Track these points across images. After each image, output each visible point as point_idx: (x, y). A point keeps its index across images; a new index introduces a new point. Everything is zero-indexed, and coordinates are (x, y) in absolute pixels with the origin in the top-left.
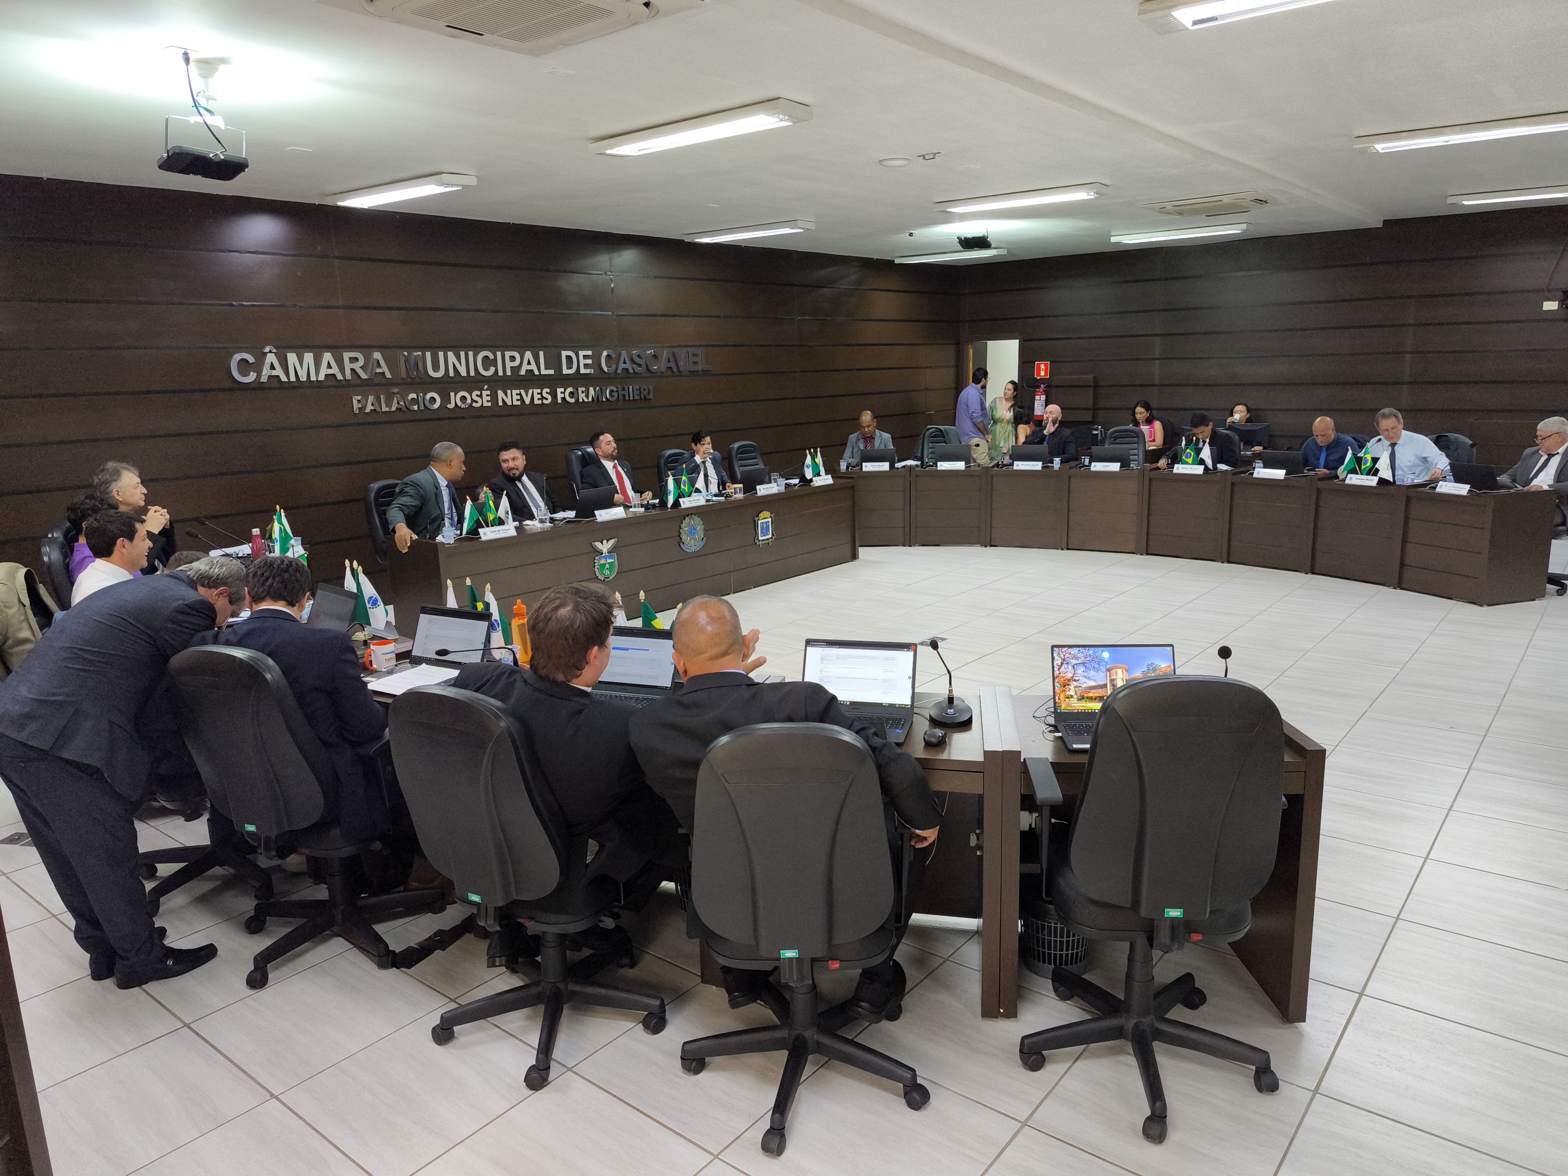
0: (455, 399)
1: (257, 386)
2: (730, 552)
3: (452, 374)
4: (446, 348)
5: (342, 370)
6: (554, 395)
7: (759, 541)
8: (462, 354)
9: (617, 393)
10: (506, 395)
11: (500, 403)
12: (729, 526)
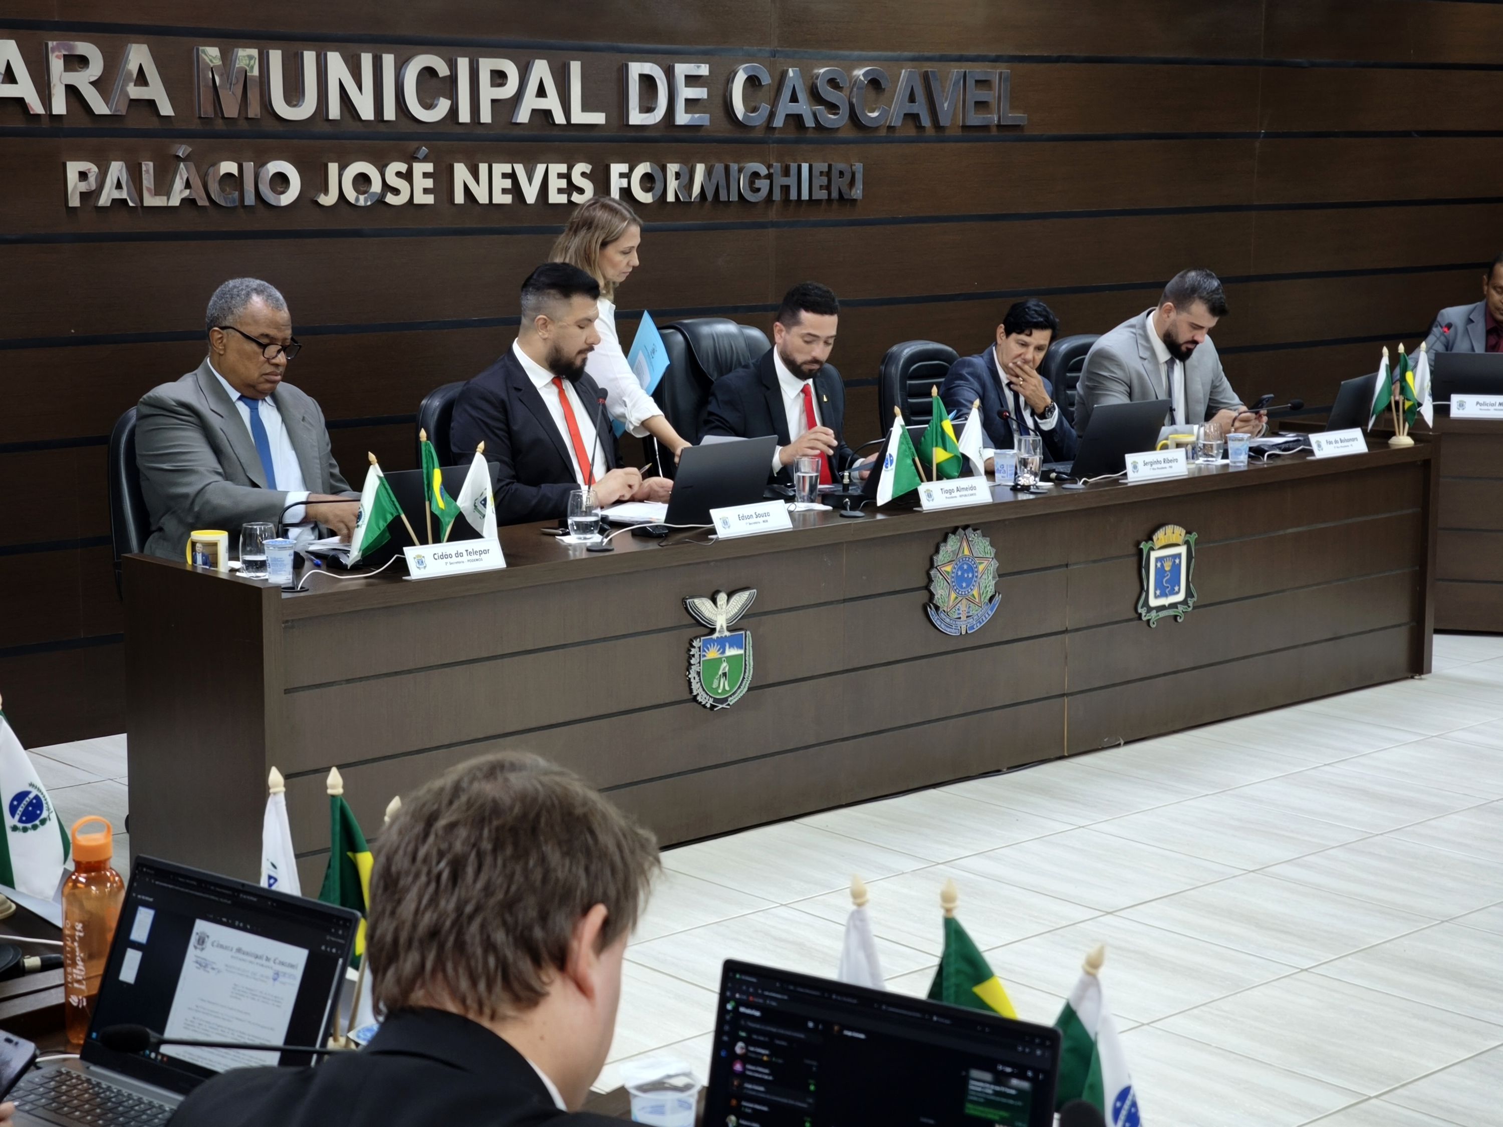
0: (341, 181)
2: (1067, 637)
4: (322, 38)
5: (44, 90)
6: (601, 180)
7: (1150, 609)
9: (768, 181)
10: (475, 175)
11: (459, 197)
12: (1067, 566)
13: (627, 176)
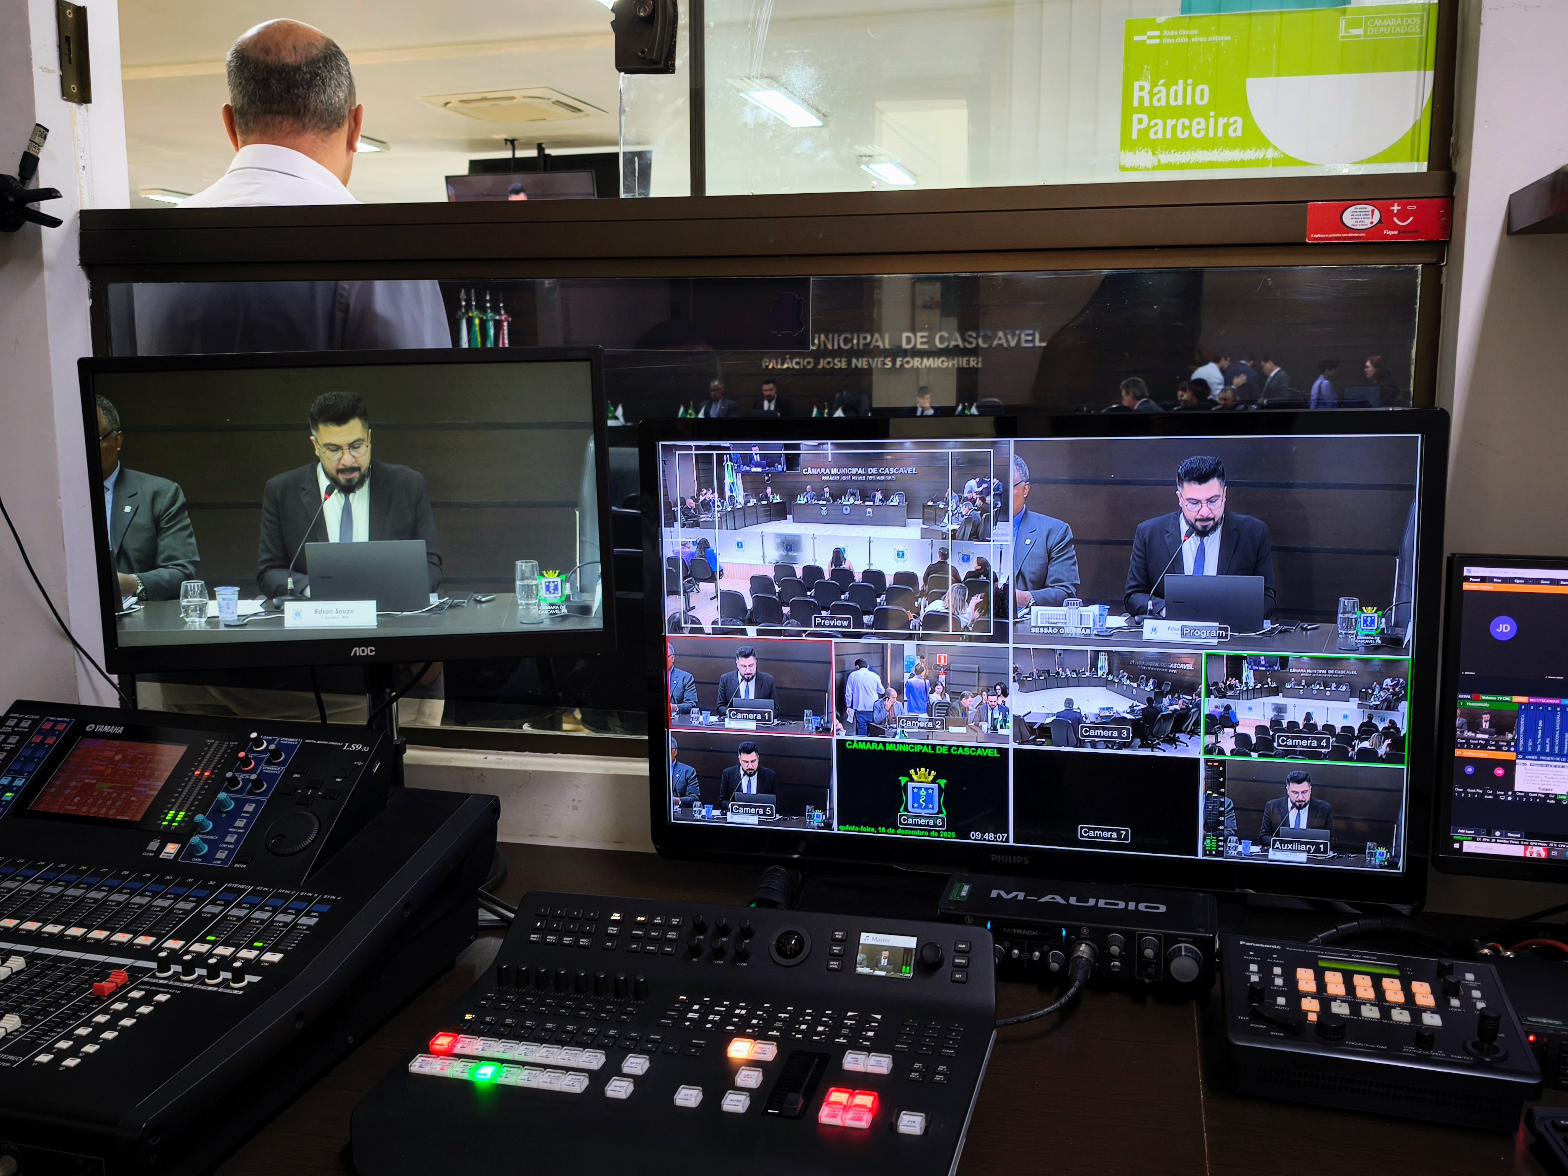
0: (822, 363)
3: (822, 347)
6: (894, 362)
8: (830, 336)
10: (858, 361)
11: (853, 366)
13: (902, 361)
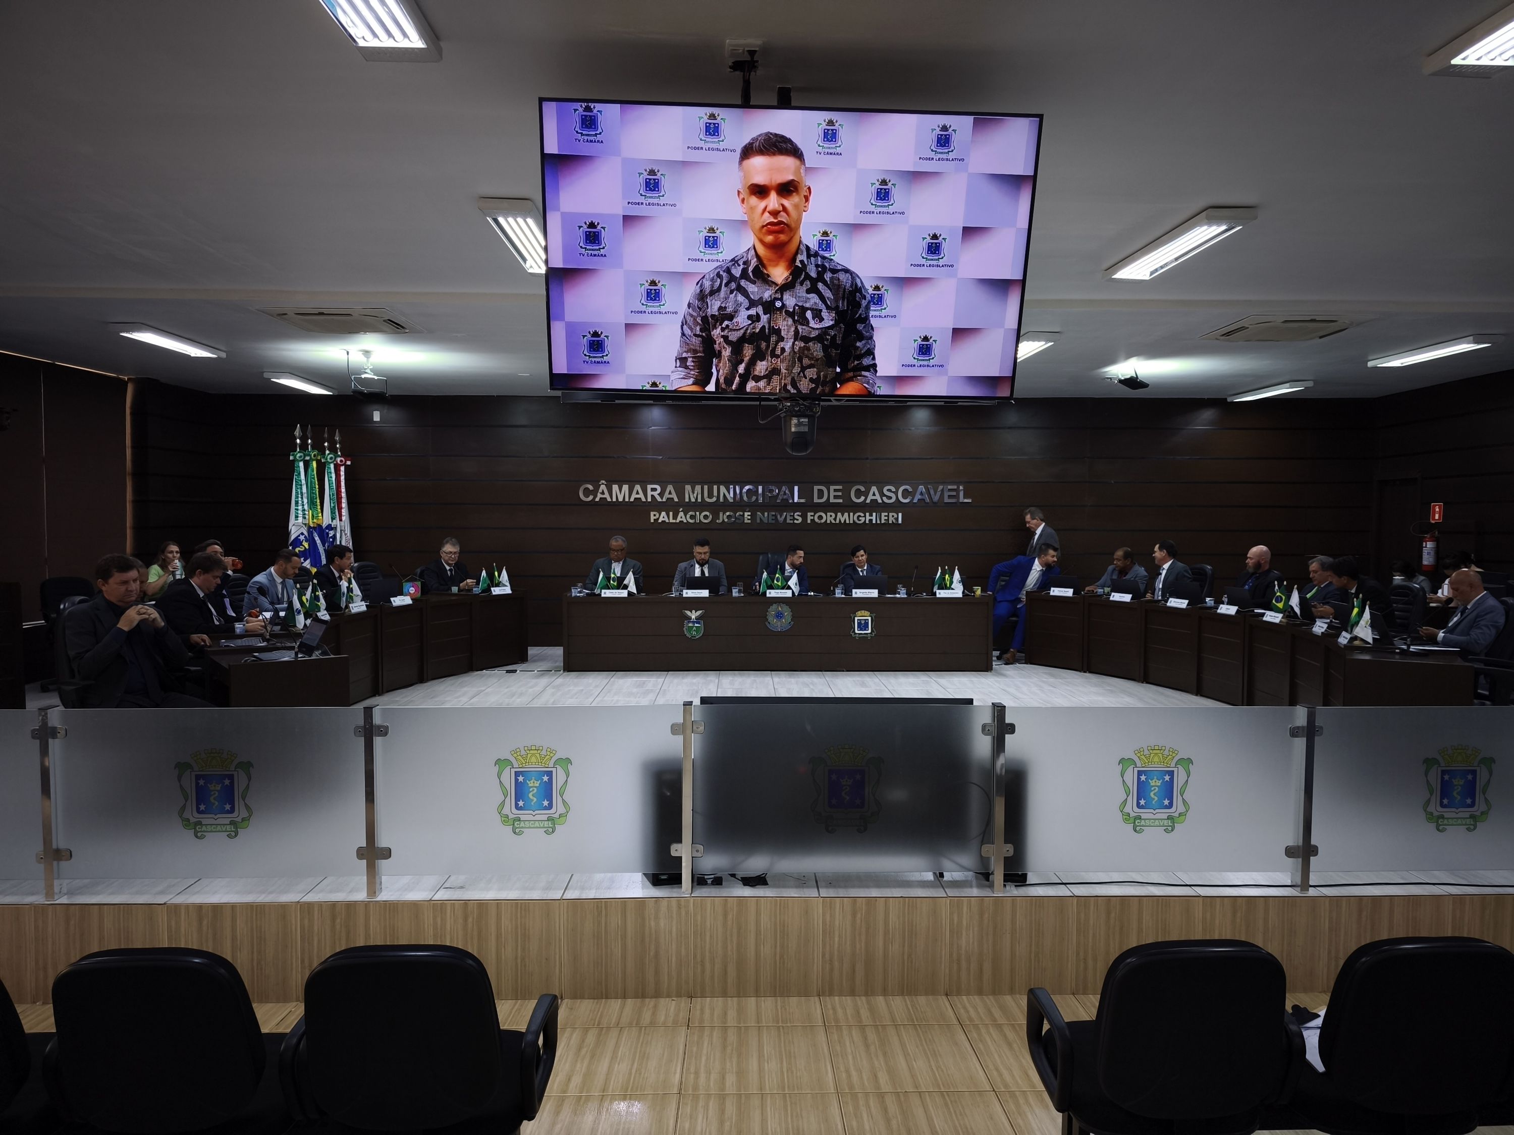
0: (723, 517)
1: (593, 503)
2: (821, 637)
4: (719, 483)
5: (646, 496)
6: (804, 517)
7: (857, 634)
8: (732, 487)
9: (864, 518)
11: (758, 521)
12: (821, 617)
13: (814, 516)
